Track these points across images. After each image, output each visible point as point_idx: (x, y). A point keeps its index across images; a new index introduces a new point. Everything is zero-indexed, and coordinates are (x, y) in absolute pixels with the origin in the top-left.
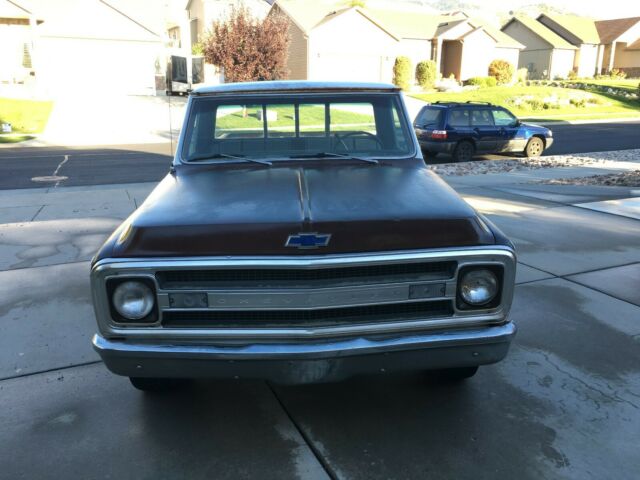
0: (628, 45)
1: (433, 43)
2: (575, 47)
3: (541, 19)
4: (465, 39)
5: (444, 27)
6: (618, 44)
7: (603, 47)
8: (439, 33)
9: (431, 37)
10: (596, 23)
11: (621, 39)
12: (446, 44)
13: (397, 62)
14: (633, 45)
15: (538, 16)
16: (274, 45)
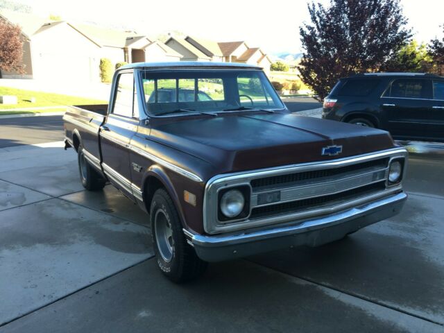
0: (238, 58)
1: (125, 50)
2: (209, 58)
3: (187, 39)
4: (146, 49)
5: (130, 40)
6: (233, 57)
7: (224, 58)
8: (128, 44)
9: (123, 46)
10: (219, 44)
11: (234, 54)
12: (134, 51)
13: (101, 62)
14: (241, 58)
15: (185, 37)
16: (11, 45)
